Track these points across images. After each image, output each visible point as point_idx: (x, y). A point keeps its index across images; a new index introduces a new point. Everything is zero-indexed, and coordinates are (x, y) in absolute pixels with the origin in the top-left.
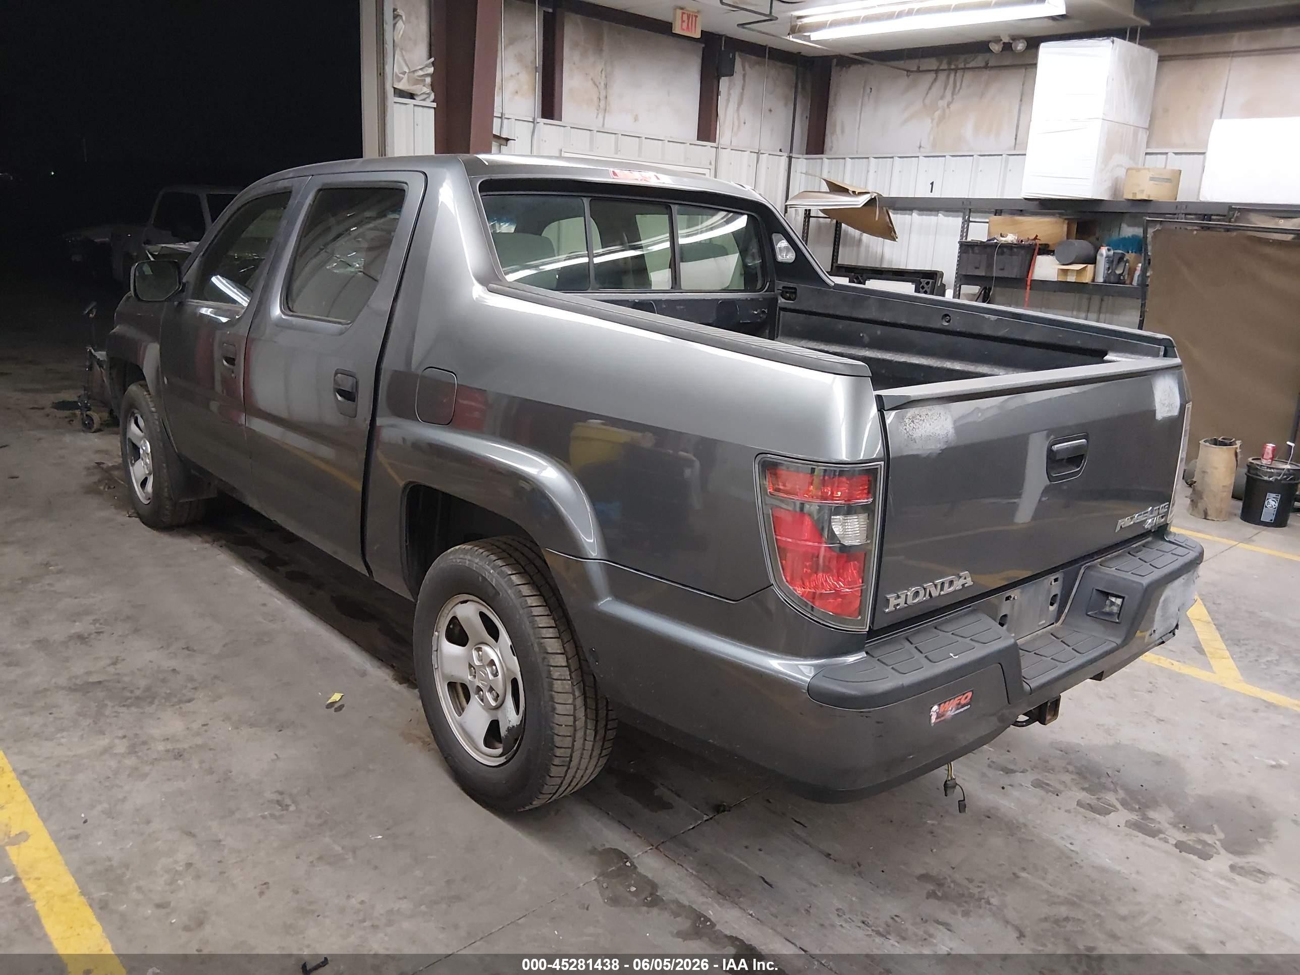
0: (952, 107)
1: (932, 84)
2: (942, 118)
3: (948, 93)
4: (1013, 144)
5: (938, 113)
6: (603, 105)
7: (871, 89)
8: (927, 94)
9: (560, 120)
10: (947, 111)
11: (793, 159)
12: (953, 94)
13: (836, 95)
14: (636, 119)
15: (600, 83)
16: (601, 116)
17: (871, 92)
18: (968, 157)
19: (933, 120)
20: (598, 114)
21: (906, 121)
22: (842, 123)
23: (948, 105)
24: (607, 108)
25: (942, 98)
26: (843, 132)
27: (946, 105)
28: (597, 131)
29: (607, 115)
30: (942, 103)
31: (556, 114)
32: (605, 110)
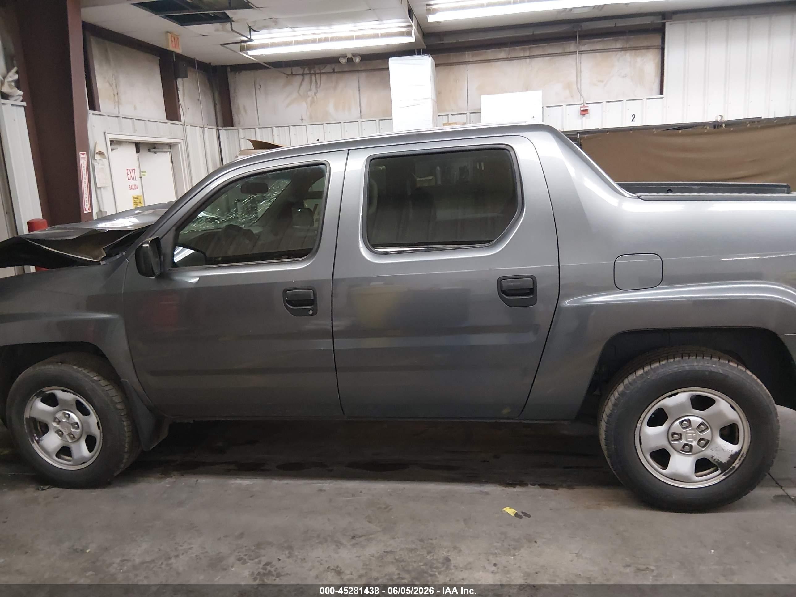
0: (318, 95)
1: (302, 82)
2: (313, 102)
3: (313, 86)
4: (360, 116)
5: (309, 99)
6: (117, 99)
7: (260, 85)
8: (300, 88)
9: (100, 111)
10: (315, 98)
11: (220, 131)
12: (316, 88)
13: (235, 90)
14: (135, 108)
15: (113, 84)
16: (117, 108)
17: (260, 87)
18: (320, 125)
19: (307, 104)
20: (115, 106)
21: (289, 105)
22: (244, 107)
23: (315, 94)
24: (120, 101)
25: (310, 90)
26: (246, 111)
27: (313, 94)
28: (123, 118)
29: (120, 106)
30: (311, 93)
31: (97, 108)
32: (119, 102)
